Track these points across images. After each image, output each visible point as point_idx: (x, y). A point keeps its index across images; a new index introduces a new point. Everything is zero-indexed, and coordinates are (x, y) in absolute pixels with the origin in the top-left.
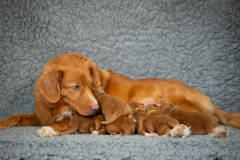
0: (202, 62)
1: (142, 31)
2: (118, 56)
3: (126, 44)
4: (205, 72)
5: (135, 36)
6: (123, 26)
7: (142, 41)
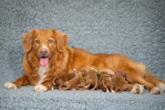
0: (135, 43)
1: (96, 24)
2: (80, 41)
3: (86, 32)
4: (138, 50)
5: (91, 27)
6: (84, 20)
7: (96, 30)
